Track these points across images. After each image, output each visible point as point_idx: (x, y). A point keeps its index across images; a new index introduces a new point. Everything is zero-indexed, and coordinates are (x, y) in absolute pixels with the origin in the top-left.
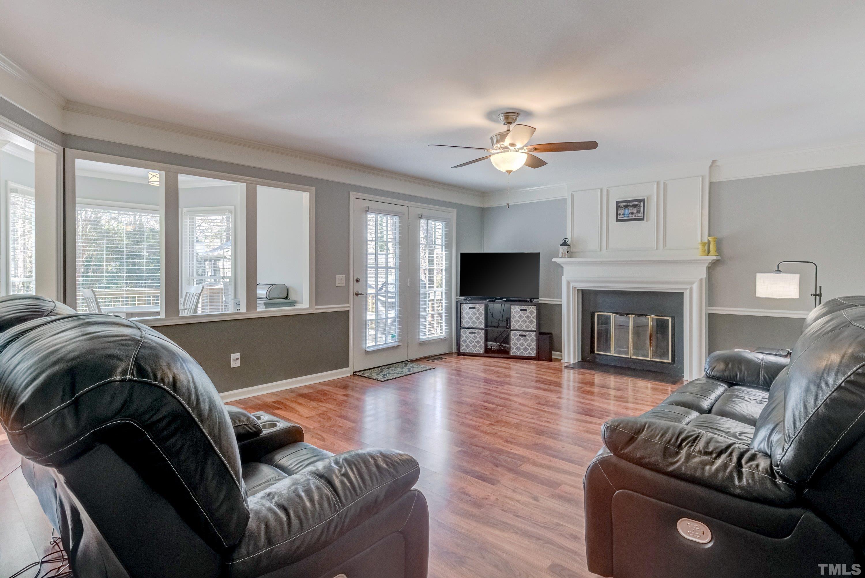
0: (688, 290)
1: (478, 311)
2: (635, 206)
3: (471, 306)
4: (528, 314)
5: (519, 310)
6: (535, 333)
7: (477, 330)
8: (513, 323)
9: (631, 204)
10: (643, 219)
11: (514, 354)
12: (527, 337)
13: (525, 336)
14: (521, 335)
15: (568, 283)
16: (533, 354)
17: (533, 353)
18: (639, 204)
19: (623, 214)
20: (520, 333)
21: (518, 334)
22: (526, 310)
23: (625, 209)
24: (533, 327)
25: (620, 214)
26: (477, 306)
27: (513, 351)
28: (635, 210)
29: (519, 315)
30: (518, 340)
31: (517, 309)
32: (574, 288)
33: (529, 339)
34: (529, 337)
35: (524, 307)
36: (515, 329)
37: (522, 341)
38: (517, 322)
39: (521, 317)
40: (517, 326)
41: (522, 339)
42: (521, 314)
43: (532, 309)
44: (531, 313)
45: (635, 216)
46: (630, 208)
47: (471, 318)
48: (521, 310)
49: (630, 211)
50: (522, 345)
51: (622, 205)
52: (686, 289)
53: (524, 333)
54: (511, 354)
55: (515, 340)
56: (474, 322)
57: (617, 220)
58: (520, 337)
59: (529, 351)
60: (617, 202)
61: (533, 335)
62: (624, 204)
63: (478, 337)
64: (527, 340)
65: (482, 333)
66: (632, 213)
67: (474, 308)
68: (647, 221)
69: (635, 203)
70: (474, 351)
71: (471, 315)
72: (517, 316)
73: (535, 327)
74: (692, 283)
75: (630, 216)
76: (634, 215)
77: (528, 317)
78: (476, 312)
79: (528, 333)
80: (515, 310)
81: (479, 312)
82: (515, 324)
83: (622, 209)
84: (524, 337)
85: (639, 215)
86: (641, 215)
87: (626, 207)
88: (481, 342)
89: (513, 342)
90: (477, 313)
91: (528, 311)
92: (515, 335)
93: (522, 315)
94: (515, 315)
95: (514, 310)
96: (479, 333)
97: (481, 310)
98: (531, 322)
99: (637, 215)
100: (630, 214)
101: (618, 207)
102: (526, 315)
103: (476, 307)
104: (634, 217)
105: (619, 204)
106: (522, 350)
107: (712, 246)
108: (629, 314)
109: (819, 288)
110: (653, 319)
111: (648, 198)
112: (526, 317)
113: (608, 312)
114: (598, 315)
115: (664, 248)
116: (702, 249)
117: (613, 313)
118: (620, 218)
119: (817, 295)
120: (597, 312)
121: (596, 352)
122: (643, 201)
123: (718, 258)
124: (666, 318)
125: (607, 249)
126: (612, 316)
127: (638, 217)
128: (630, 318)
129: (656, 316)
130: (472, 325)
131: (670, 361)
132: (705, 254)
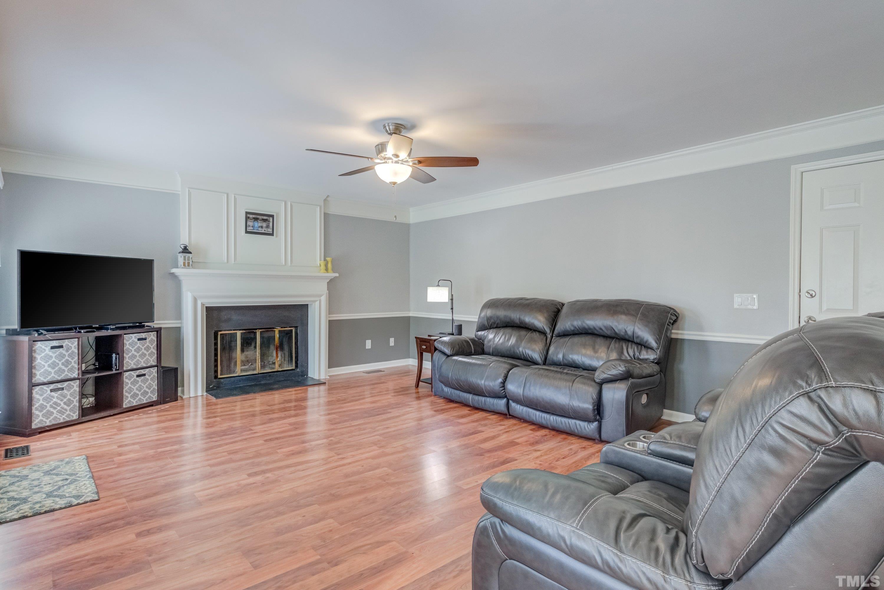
0: (317, 303)
1: (67, 351)
2: (265, 220)
3: (55, 343)
4: (148, 344)
5: (136, 340)
6: (156, 368)
7: (66, 384)
8: (127, 360)
9: (260, 217)
10: (272, 234)
11: (129, 405)
12: (147, 376)
13: (144, 375)
14: (138, 376)
15: (195, 300)
16: (155, 398)
17: (154, 397)
18: (268, 219)
19: (252, 227)
20: (138, 372)
21: (135, 375)
22: (145, 339)
23: (254, 221)
24: (153, 361)
25: (249, 226)
26: (65, 343)
27: (127, 401)
28: (264, 225)
29: (136, 347)
30: (134, 383)
31: (133, 338)
32: (203, 305)
33: (149, 378)
34: (150, 376)
35: (143, 335)
36: (129, 368)
37: (140, 383)
38: (134, 356)
39: (138, 350)
40: (132, 363)
41: (140, 380)
42: (138, 345)
43: (153, 336)
44: (151, 341)
45: (265, 230)
46: (259, 221)
47: (53, 365)
48: (139, 339)
49: (260, 224)
50: (140, 389)
51: (251, 216)
52: (315, 301)
53: (142, 372)
54: (124, 406)
55: (130, 385)
56: (61, 371)
57: (247, 232)
58: (138, 379)
59: (149, 394)
60: (247, 213)
61: (154, 371)
62: (254, 216)
63: (68, 393)
64: (148, 379)
65: (75, 385)
66: (262, 227)
67: (61, 347)
68: (276, 236)
69: (265, 218)
70: (62, 419)
71: (54, 359)
72: (133, 350)
73: (156, 361)
74: (321, 296)
75: (260, 229)
76: (264, 229)
77: (148, 348)
78: (64, 352)
79: (147, 370)
80: (131, 341)
81: (70, 351)
82: (130, 361)
83: (251, 221)
84: (142, 377)
85: (269, 230)
86: (270, 231)
87: (256, 219)
88: (75, 400)
89: (127, 387)
90: (67, 354)
91: (147, 340)
92: (131, 377)
93: (141, 346)
94: (130, 348)
95: (128, 341)
96: (70, 387)
97: (73, 349)
98: (151, 355)
99: (266, 230)
100: (259, 227)
101: (247, 218)
102: (146, 345)
103: (64, 345)
104: (263, 232)
105: (248, 215)
106: (140, 396)
107: (330, 265)
108: (256, 329)
109: (452, 295)
110: (280, 331)
111: (277, 214)
112: (145, 349)
113: (234, 330)
114: (221, 334)
115: (291, 264)
116: (323, 267)
117: (240, 330)
118: (249, 229)
119: (452, 300)
120: (221, 331)
121: (219, 376)
122: (272, 216)
123: (337, 275)
124: (290, 329)
125: (234, 261)
126: (239, 333)
127: (268, 231)
128: (257, 333)
129: (282, 328)
130: (56, 377)
131: (294, 368)
132: (326, 272)
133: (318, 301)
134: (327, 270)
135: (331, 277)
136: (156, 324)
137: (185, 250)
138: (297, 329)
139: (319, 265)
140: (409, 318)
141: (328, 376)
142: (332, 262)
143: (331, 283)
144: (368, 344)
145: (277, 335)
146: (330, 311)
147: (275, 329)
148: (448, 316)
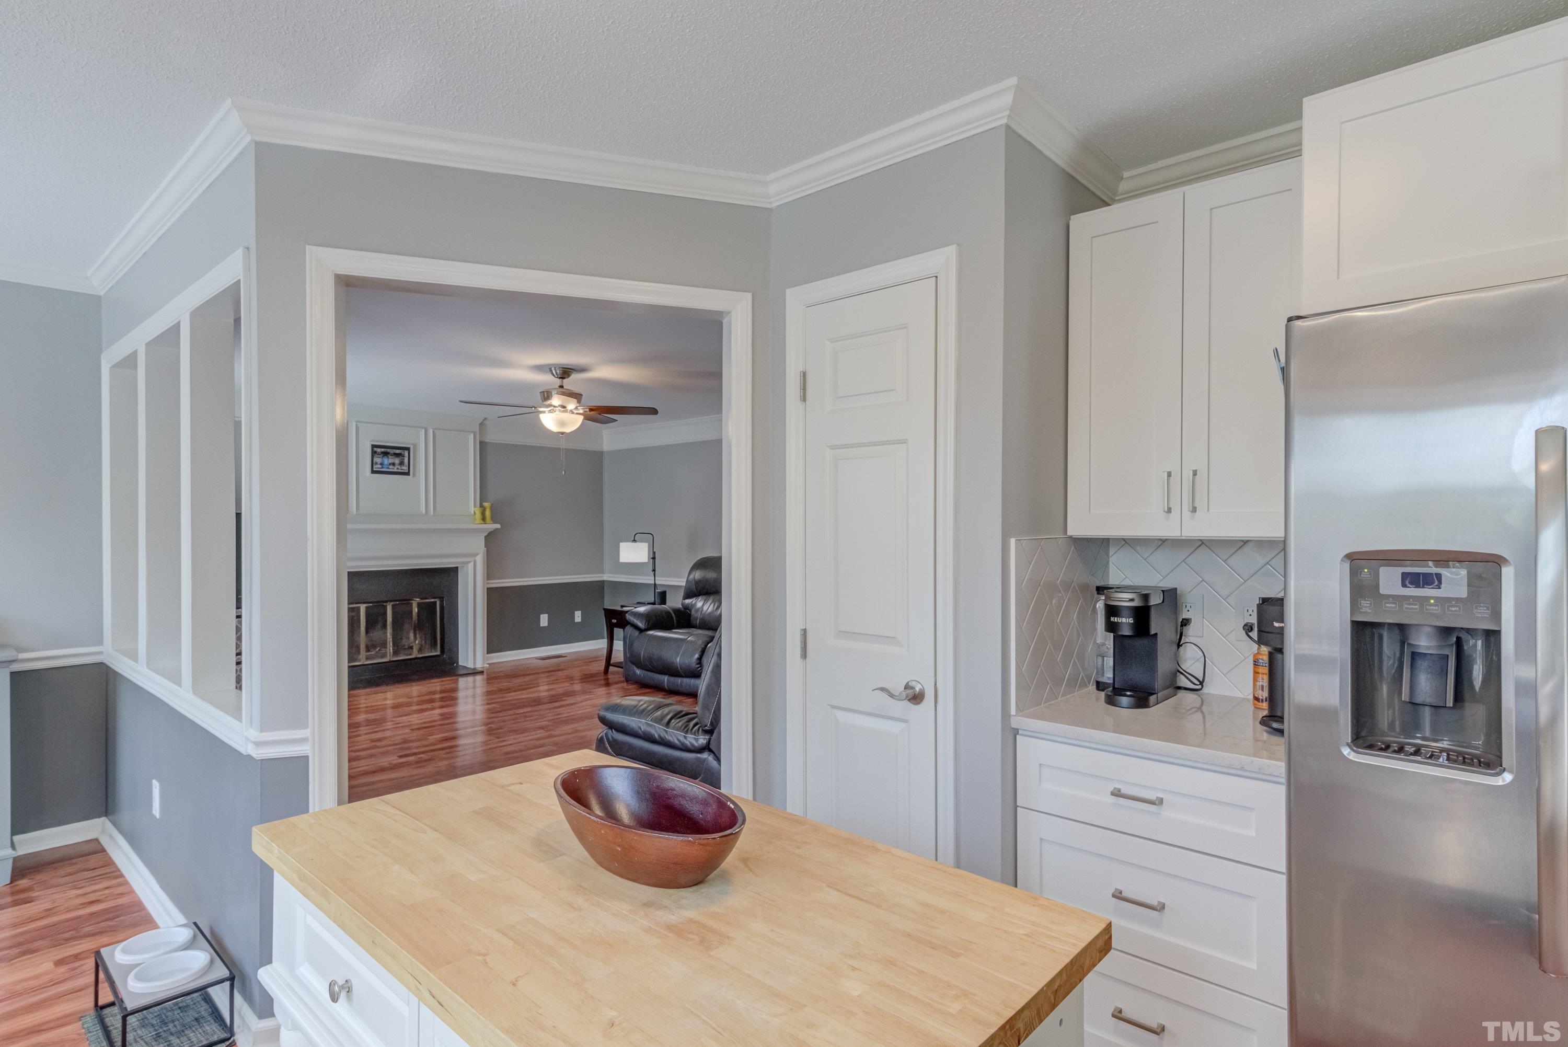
0: (471, 565)
2: (397, 455)
9: (392, 451)
10: (408, 474)
18: (403, 453)
19: (381, 464)
23: (383, 457)
25: (376, 463)
28: (397, 461)
45: (398, 469)
46: (390, 457)
49: (391, 461)
51: (379, 450)
52: (468, 563)
57: (373, 472)
60: (373, 446)
62: (383, 450)
66: (393, 464)
68: (414, 477)
69: (398, 451)
74: (476, 555)
75: (391, 467)
76: (397, 467)
83: (379, 456)
85: (403, 468)
86: (405, 468)
87: (385, 454)
99: (399, 468)
100: (390, 464)
101: (374, 453)
104: (395, 470)
105: (375, 449)
107: (488, 513)
108: (386, 602)
109: (654, 553)
110: (419, 605)
111: (415, 446)
113: (356, 603)
115: (434, 513)
116: (478, 516)
117: (364, 603)
118: (376, 468)
119: (654, 558)
122: (408, 449)
123: (498, 526)
124: (433, 600)
125: (356, 511)
126: (362, 608)
127: (402, 470)
128: (388, 607)
129: (422, 599)
131: (438, 653)
132: (483, 523)
133: (473, 562)
134: (484, 520)
135: (491, 529)
138: (443, 601)
139: (473, 513)
140: (602, 583)
141: (488, 664)
142: (492, 509)
143: (490, 537)
144: (544, 621)
145: (415, 610)
146: (489, 576)
147: (412, 601)
148: (649, 580)
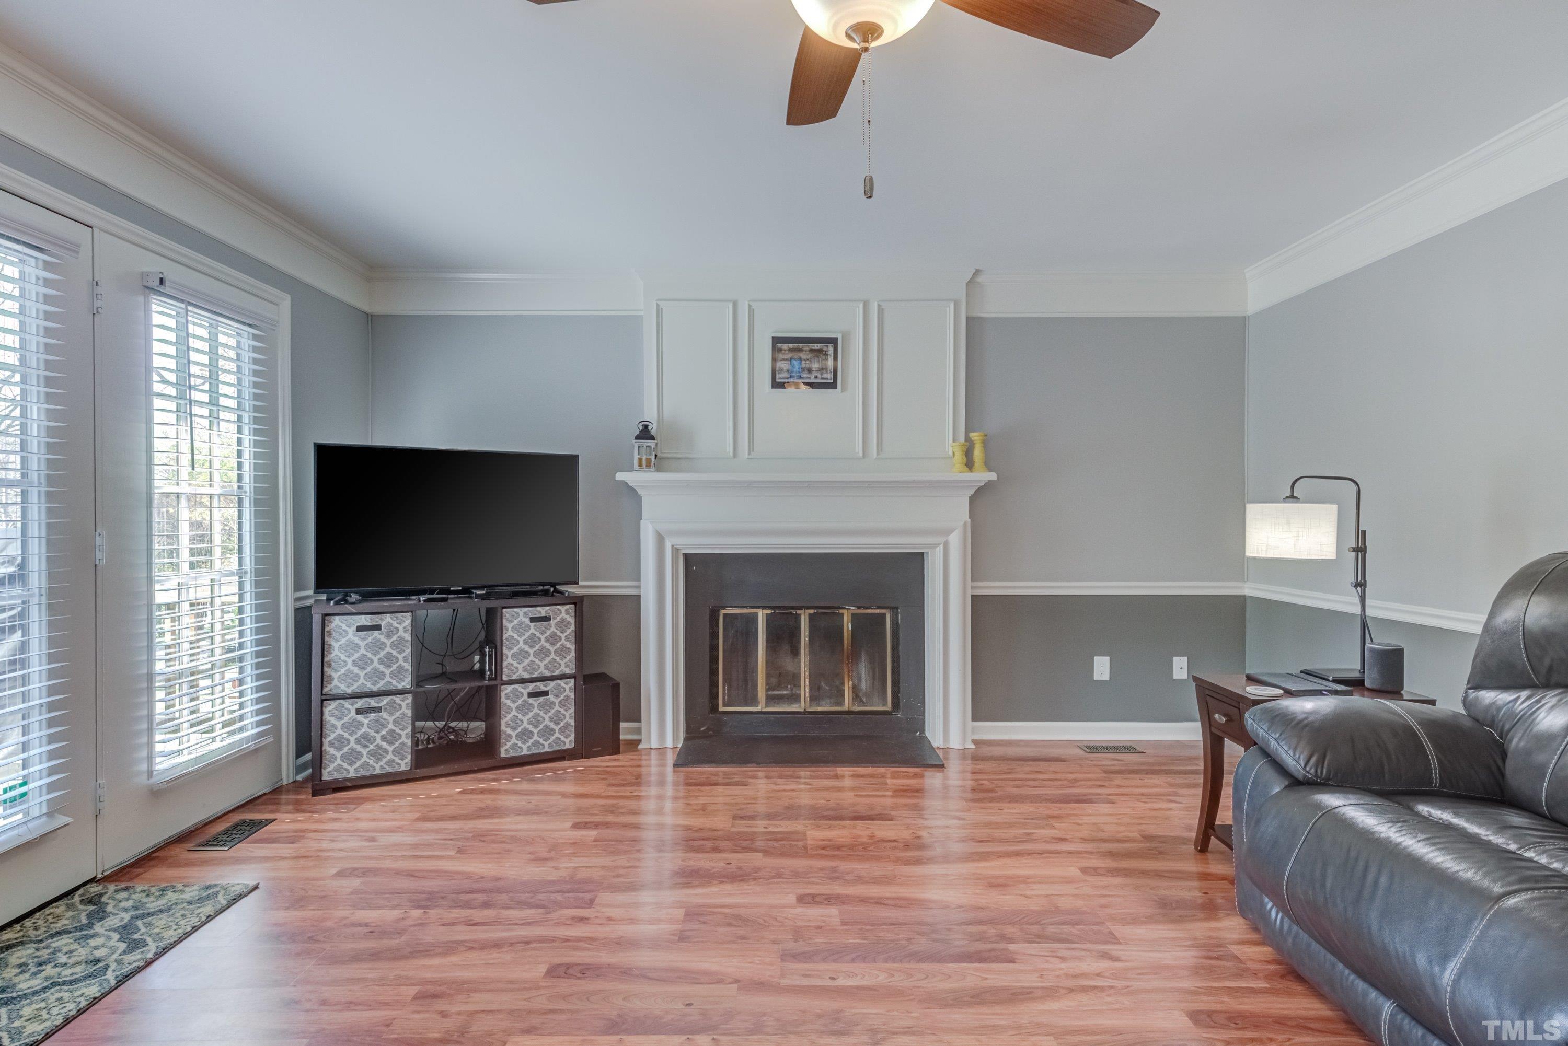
0: (939, 550)
1: (389, 636)
2: (815, 353)
3: (364, 620)
4: (553, 629)
5: (527, 621)
6: (572, 681)
7: (386, 700)
8: (510, 660)
9: (806, 347)
10: (833, 385)
11: (513, 754)
12: (551, 697)
13: (545, 693)
14: (532, 695)
15: (660, 540)
16: (569, 742)
17: (567, 741)
18: (825, 348)
19: (788, 371)
20: (531, 687)
21: (525, 692)
22: (547, 619)
24: (567, 666)
25: (781, 370)
26: (386, 620)
27: (509, 744)
28: (815, 363)
29: (527, 635)
30: (525, 708)
31: (521, 617)
32: (676, 550)
33: (557, 701)
34: (557, 696)
35: (542, 611)
36: (514, 677)
37: (536, 710)
38: (523, 655)
39: (532, 641)
40: (520, 667)
41: (536, 704)
42: (532, 631)
43: (566, 613)
44: (562, 625)
45: (816, 377)
47: (362, 663)
48: (533, 620)
50: (536, 721)
51: (785, 346)
52: (934, 546)
53: (541, 686)
54: (503, 755)
55: (514, 713)
56: (376, 675)
57: (776, 385)
58: (531, 700)
59: (557, 735)
60: (775, 340)
61: (567, 687)
62: (791, 346)
63: (391, 719)
64: (553, 703)
65: (404, 704)
66: (810, 371)
67: (377, 628)
68: (842, 391)
69: (817, 347)
70: (378, 768)
71: (363, 651)
72: (521, 640)
73: (573, 665)
74: (948, 532)
76: (814, 374)
77: (553, 639)
78: (382, 638)
79: (553, 684)
80: (516, 622)
81: (395, 638)
82: (515, 664)
84: (542, 699)
85: (825, 375)
86: (829, 376)
88: (403, 734)
89: (509, 717)
90: (388, 642)
91: (553, 622)
92: (516, 696)
93: (538, 634)
94: (516, 636)
95: (511, 621)
96: (394, 708)
97: (401, 633)
98: (562, 651)
99: (819, 376)
101: (776, 352)
102: (548, 633)
103: (383, 624)
105: (779, 345)
106: (536, 737)
107: (978, 453)
108: (800, 608)
109: (1362, 535)
110: (854, 616)
111: (846, 336)
112: (547, 640)
113: (752, 607)
114: (725, 615)
115: (878, 453)
116: (959, 457)
117: (764, 608)
118: (780, 378)
119: (1360, 550)
120: (724, 608)
121: (721, 709)
122: (834, 341)
123: (993, 476)
124: (879, 611)
125: (749, 454)
126: (762, 615)
127: (823, 378)
128: (803, 617)
129: (859, 608)
130: (369, 685)
131: (889, 707)
132: (967, 469)
133: (942, 546)
134: (969, 464)
135: (980, 481)
136: (585, 587)
137: (645, 433)
138: (897, 613)
139: (951, 453)
140: (1242, 601)
141: (974, 741)
142: (985, 444)
143: (979, 495)
144: (1102, 668)
145: (848, 626)
146: (977, 570)
147: (841, 611)
148: (1348, 604)
